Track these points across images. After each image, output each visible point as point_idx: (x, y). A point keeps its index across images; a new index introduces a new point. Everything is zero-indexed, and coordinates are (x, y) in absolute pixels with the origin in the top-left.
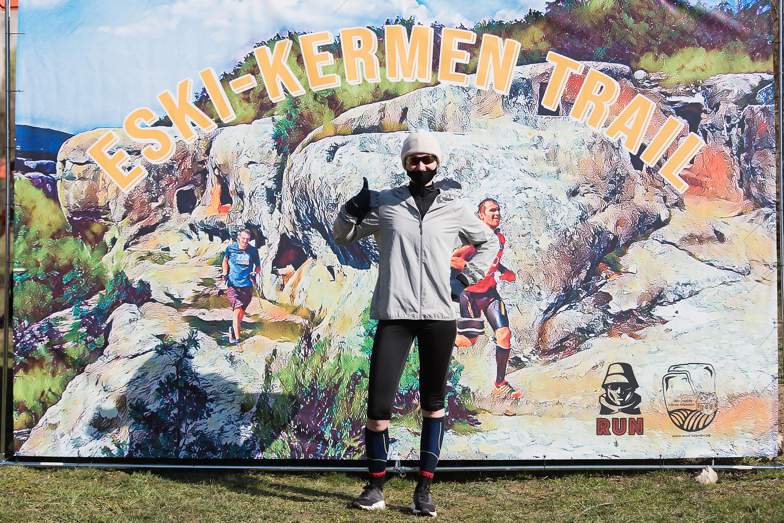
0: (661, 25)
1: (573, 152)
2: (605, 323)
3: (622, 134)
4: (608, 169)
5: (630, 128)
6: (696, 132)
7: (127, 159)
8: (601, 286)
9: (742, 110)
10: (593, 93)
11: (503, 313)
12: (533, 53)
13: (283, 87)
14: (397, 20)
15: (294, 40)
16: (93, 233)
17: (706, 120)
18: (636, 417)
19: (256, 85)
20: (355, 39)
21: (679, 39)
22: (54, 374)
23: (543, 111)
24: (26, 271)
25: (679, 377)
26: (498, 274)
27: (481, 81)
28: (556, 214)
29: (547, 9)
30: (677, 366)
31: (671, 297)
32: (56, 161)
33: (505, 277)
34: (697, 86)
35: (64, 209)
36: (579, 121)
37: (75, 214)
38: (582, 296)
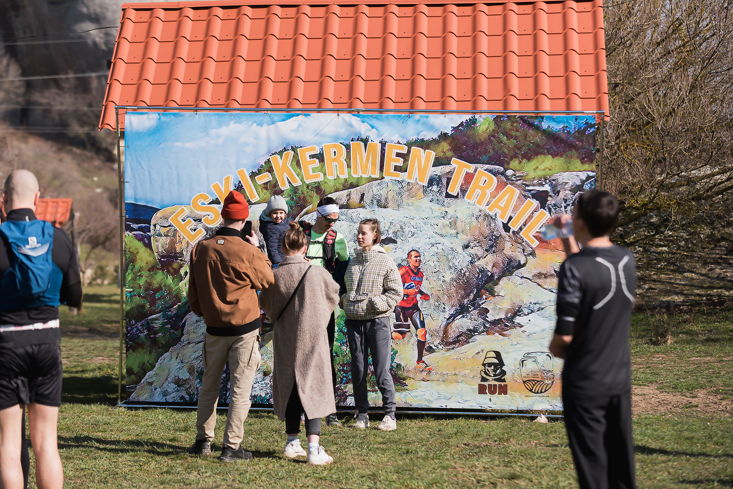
0: (524, 141)
1: (467, 221)
2: (485, 327)
3: (497, 210)
4: (488, 232)
5: (503, 206)
6: (544, 209)
7: (193, 224)
8: (482, 304)
9: (574, 195)
10: (480, 184)
11: (422, 320)
12: (442, 159)
13: (288, 180)
14: (358, 138)
15: (294, 152)
16: (174, 268)
17: (551, 201)
18: (503, 384)
19: (271, 179)
20: (332, 150)
21: (535, 150)
22: (150, 352)
23: (448, 196)
24: (133, 291)
25: (530, 360)
26: (419, 296)
27: (410, 177)
28: (455, 260)
29: (452, 131)
30: (529, 353)
31: (526, 311)
32: (150, 225)
33: (423, 298)
34: (546, 180)
35: (155, 254)
36: (470, 201)
37: (162, 257)
38: (470, 310)
